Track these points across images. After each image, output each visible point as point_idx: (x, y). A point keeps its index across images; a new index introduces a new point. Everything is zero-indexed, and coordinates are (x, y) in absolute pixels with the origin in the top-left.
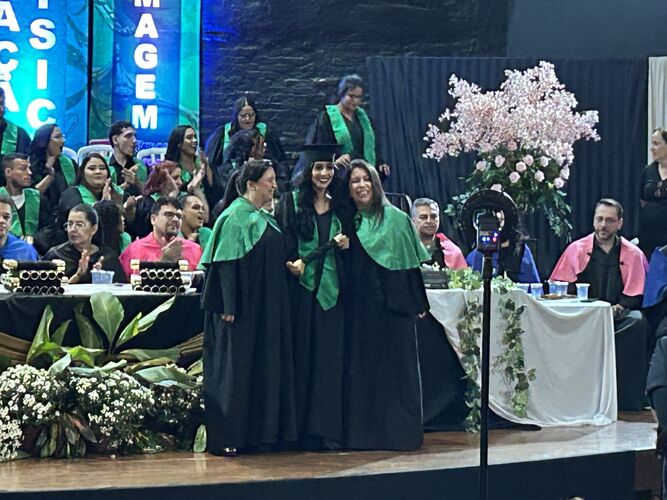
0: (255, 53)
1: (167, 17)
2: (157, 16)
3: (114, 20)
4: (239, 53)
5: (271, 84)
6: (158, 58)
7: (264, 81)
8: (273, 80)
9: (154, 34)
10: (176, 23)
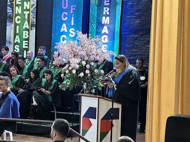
0: (137, 37)
1: (111, 27)
2: (108, 27)
3: (96, 28)
4: (133, 37)
5: (142, 47)
6: (108, 40)
7: (140, 46)
8: (143, 46)
9: (107, 32)
10: (113, 29)
